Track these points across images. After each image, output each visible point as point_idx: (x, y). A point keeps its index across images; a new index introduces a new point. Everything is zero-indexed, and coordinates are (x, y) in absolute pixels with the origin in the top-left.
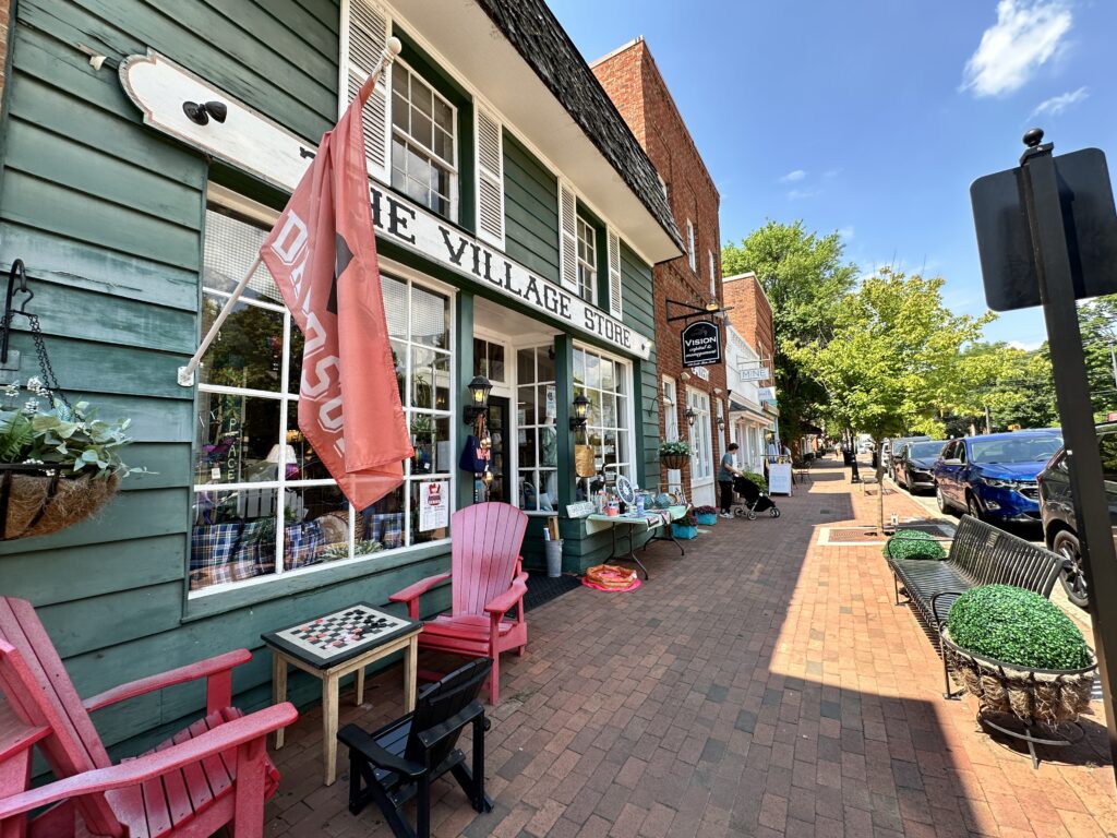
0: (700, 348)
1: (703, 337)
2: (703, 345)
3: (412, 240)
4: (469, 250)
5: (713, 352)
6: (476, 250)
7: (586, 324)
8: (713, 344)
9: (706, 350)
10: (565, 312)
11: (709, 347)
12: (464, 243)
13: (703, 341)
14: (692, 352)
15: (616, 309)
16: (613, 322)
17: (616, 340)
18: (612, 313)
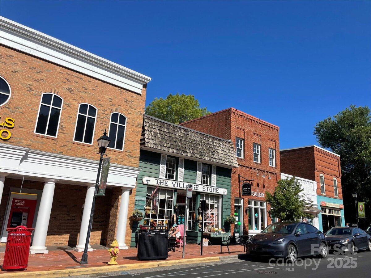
0: (246, 191)
1: (247, 187)
3: (167, 185)
4: (176, 184)
6: (178, 183)
7: (203, 190)
8: (249, 190)
10: (197, 189)
12: (176, 183)
15: (214, 184)
16: (212, 187)
17: (213, 192)
18: (212, 185)
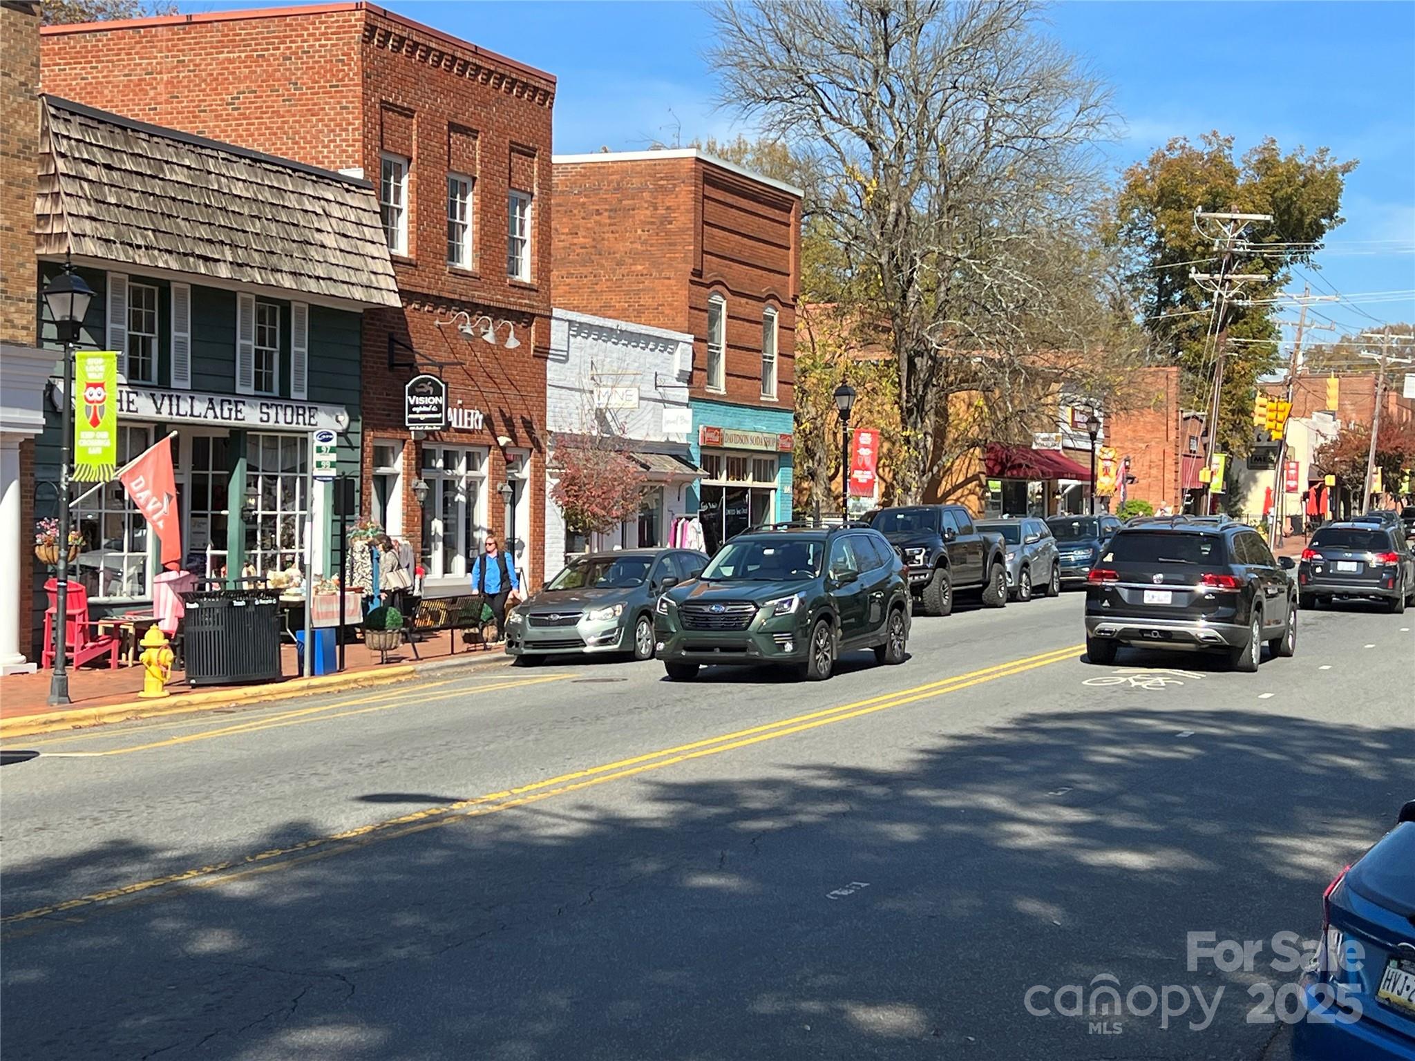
0: (425, 409)
1: (427, 395)
2: (428, 406)
3: (136, 411)
4: (167, 400)
5: (439, 416)
6: (171, 397)
7: (262, 420)
8: (439, 406)
9: (432, 412)
11: (435, 409)
12: (164, 396)
13: (427, 400)
14: (415, 413)
15: (299, 389)
16: (294, 405)
17: (298, 423)
18: (294, 395)
